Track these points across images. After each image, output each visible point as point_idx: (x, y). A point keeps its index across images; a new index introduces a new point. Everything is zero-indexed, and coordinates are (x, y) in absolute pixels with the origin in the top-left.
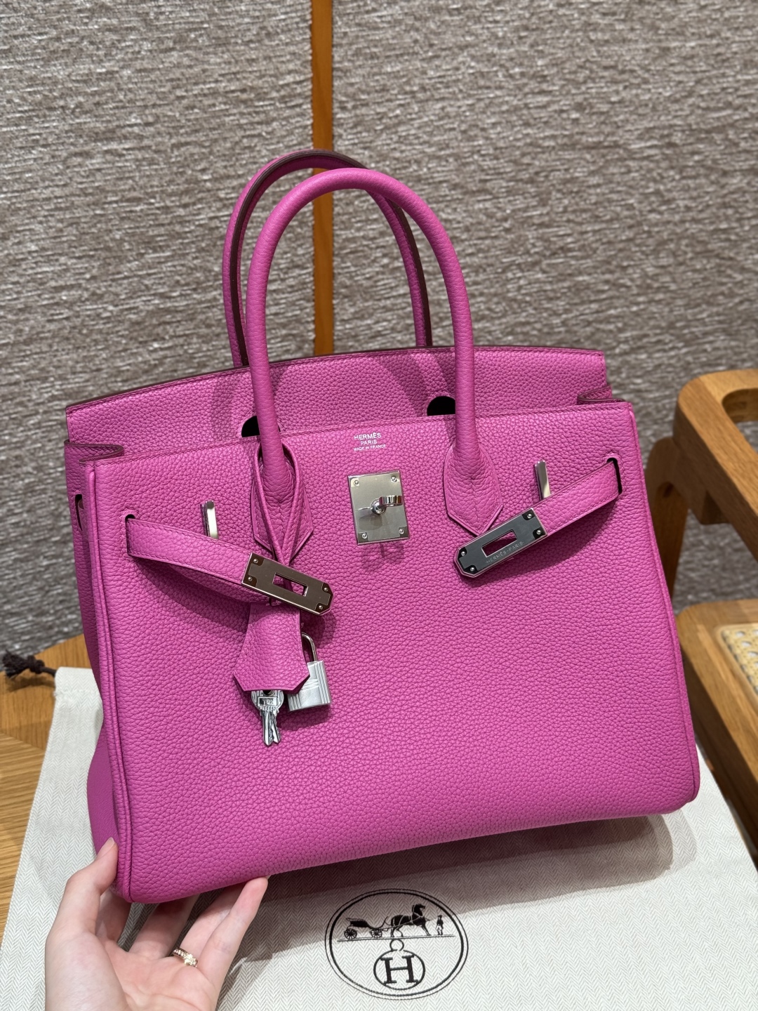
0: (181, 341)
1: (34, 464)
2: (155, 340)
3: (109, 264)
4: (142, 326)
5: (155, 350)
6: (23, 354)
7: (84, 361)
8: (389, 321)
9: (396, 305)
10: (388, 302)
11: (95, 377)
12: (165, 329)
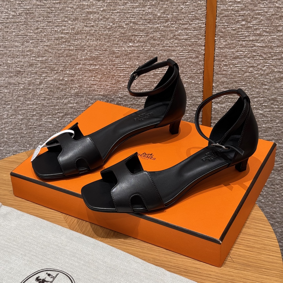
0: (142, 44)
1: (79, 85)
2: (130, 42)
3: (111, 5)
4: (125, 35)
5: (130, 46)
6: (74, 38)
7: (99, 46)
8: (244, 52)
9: (248, 45)
10: (244, 43)
11: (104, 53)
12: (135, 38)
